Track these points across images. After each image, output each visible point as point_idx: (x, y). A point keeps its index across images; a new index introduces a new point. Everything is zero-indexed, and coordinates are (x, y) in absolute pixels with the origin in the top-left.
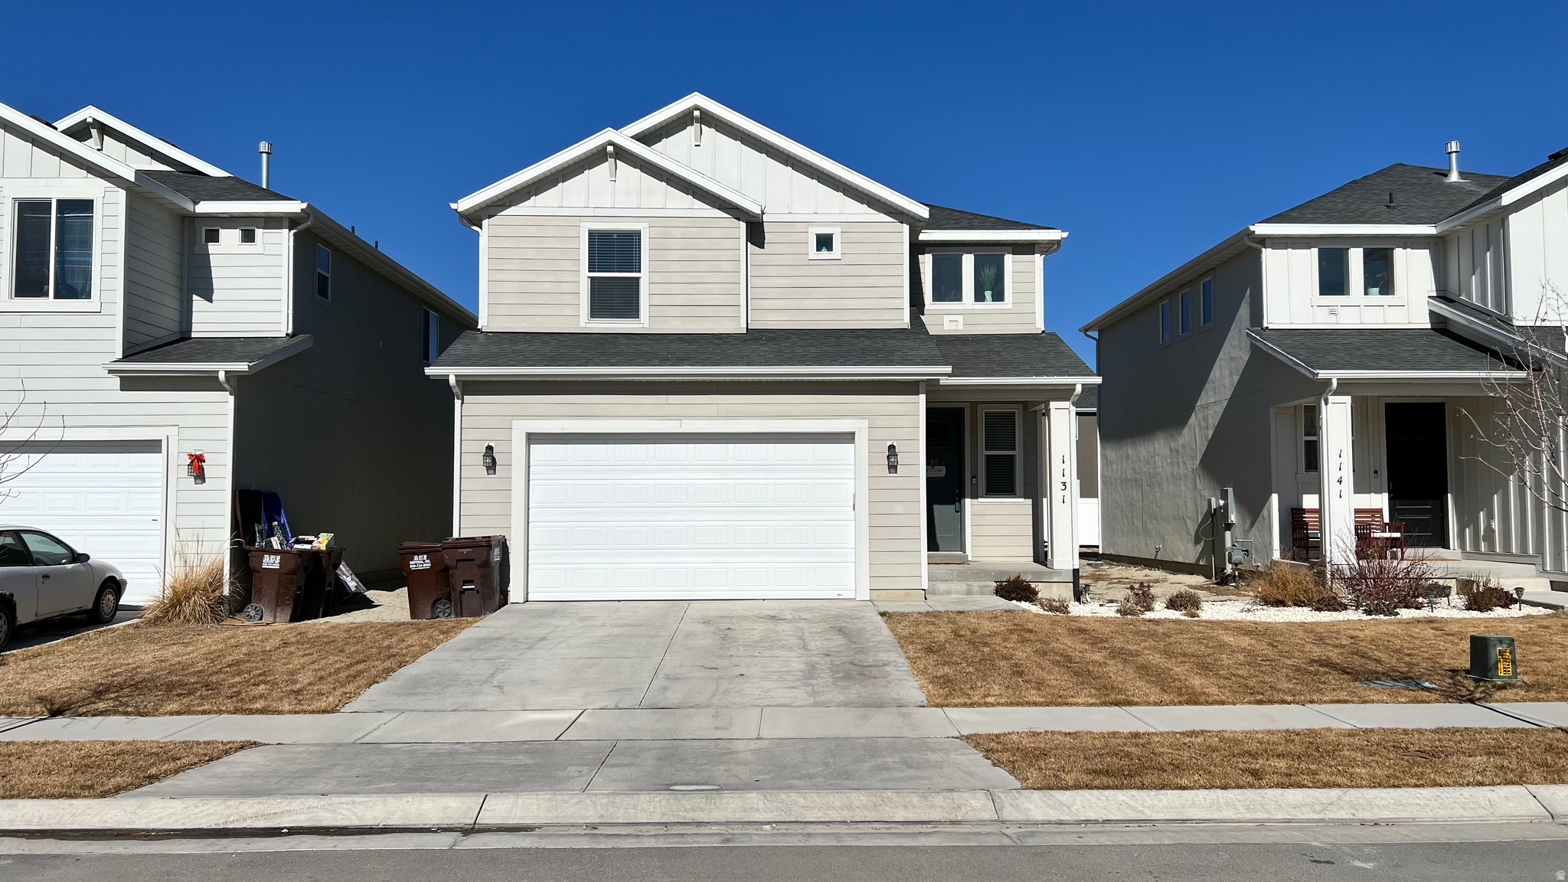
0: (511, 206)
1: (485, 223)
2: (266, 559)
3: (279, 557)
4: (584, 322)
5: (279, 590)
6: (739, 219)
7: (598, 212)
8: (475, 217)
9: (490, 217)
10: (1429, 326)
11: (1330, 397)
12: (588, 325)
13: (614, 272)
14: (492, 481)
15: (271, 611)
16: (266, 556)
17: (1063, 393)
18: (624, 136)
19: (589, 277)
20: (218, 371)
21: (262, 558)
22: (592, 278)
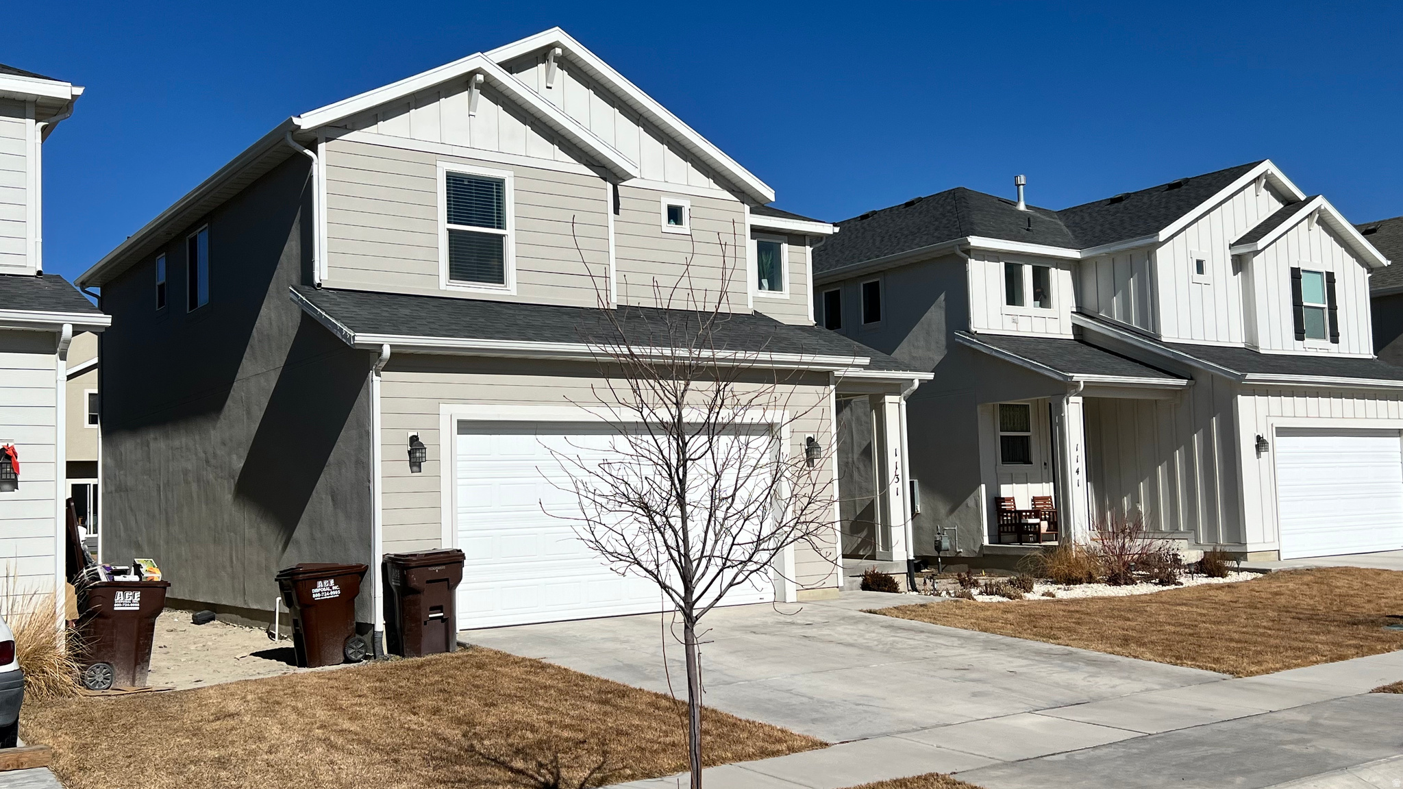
0: (354, 130)
1: (322, 147)
2: (120, 596)
3: (138, 594)
4: (446, 286)
5: (138, 640)
6: (605, 180)
7: (456, 151)
8: (312, 139)
9: (328, 140)
10: (1072, 337)
11: (1070, 398)
12: (450, 288)
13: (474, 225)
14: (417, 480)
15: (128, 673)
16: (120, 593)
17: (895, 387)
18: (488, 62)
19: (448, 229)
20: (62, 325)
21: (114, 596)
22: (450, 231)
